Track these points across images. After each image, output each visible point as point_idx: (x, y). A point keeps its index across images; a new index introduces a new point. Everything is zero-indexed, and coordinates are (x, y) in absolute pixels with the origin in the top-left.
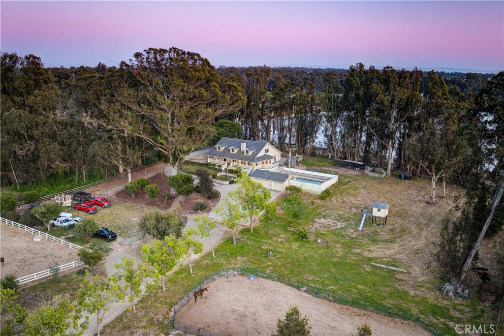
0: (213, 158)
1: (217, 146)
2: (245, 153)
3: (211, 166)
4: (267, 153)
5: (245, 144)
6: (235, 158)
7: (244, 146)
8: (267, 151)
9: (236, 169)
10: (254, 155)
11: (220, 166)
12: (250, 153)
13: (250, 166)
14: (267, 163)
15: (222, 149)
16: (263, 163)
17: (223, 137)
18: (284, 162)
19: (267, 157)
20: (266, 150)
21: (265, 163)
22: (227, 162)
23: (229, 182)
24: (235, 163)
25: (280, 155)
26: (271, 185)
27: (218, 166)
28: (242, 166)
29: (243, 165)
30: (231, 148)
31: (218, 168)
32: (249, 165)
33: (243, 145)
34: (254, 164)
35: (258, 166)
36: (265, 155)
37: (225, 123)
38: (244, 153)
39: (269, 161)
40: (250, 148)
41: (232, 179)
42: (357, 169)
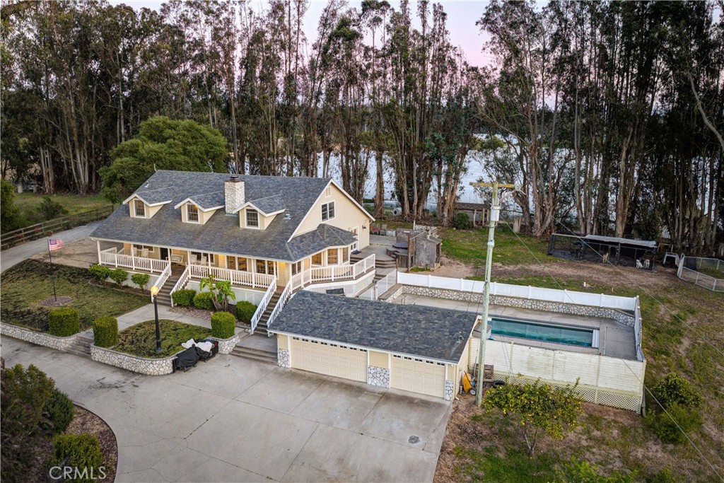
0: (120, 246)
1: (131, 201)
2: (244, 223)
3: (110, 280)
4: (329, 222)
5: (240, 186)
6: (204, 242)
7: (236, 196)
8: (328, 211)
9: (206, 289)
10: (284, 227)
11: (142, 280)
12: (265, 221)
13: (267, 275)
14: (333, 260)
15: (152, 210)
16: (317, 261)
17: (158, 171)
18: (388, 253)
19: (328, 237)
20: (324, 206)
21: (325, 258)
22: (170, 262)
23: (175, 362)
24: (205, 266)
25: (367, 225)
26: (385, 370)
27: (135, 279)
28: (233, 275)
29: (237, 272)
30: (183, 206)
31: (137, 286)
32: (261, 269)
33: (233, 191)
34: (281, 265)
35: (301, 275)
36: (321, 226)
37: (170, 127)
38: (238, 224)
39: (340, 248)
40: (265, 200)
41: (189, 344)
42: (639, 264)
